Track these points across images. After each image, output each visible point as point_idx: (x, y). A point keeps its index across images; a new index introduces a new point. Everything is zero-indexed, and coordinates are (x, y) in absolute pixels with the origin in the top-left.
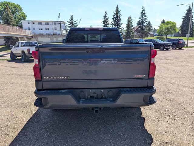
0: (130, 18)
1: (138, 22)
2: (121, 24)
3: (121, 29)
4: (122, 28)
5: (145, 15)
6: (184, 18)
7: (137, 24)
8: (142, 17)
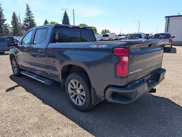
0: (14, 14)
1: (25, 20)
2: (4, 20)
3: (5, 25)
4: (7, 24)
5: (31, 13)
6: (63, 20)
7: (24, 21)
8: (29, 15)
